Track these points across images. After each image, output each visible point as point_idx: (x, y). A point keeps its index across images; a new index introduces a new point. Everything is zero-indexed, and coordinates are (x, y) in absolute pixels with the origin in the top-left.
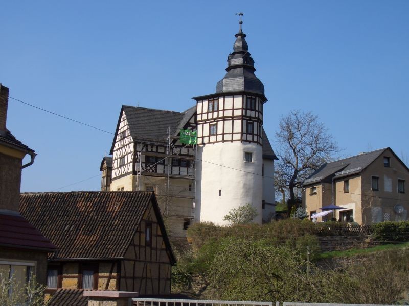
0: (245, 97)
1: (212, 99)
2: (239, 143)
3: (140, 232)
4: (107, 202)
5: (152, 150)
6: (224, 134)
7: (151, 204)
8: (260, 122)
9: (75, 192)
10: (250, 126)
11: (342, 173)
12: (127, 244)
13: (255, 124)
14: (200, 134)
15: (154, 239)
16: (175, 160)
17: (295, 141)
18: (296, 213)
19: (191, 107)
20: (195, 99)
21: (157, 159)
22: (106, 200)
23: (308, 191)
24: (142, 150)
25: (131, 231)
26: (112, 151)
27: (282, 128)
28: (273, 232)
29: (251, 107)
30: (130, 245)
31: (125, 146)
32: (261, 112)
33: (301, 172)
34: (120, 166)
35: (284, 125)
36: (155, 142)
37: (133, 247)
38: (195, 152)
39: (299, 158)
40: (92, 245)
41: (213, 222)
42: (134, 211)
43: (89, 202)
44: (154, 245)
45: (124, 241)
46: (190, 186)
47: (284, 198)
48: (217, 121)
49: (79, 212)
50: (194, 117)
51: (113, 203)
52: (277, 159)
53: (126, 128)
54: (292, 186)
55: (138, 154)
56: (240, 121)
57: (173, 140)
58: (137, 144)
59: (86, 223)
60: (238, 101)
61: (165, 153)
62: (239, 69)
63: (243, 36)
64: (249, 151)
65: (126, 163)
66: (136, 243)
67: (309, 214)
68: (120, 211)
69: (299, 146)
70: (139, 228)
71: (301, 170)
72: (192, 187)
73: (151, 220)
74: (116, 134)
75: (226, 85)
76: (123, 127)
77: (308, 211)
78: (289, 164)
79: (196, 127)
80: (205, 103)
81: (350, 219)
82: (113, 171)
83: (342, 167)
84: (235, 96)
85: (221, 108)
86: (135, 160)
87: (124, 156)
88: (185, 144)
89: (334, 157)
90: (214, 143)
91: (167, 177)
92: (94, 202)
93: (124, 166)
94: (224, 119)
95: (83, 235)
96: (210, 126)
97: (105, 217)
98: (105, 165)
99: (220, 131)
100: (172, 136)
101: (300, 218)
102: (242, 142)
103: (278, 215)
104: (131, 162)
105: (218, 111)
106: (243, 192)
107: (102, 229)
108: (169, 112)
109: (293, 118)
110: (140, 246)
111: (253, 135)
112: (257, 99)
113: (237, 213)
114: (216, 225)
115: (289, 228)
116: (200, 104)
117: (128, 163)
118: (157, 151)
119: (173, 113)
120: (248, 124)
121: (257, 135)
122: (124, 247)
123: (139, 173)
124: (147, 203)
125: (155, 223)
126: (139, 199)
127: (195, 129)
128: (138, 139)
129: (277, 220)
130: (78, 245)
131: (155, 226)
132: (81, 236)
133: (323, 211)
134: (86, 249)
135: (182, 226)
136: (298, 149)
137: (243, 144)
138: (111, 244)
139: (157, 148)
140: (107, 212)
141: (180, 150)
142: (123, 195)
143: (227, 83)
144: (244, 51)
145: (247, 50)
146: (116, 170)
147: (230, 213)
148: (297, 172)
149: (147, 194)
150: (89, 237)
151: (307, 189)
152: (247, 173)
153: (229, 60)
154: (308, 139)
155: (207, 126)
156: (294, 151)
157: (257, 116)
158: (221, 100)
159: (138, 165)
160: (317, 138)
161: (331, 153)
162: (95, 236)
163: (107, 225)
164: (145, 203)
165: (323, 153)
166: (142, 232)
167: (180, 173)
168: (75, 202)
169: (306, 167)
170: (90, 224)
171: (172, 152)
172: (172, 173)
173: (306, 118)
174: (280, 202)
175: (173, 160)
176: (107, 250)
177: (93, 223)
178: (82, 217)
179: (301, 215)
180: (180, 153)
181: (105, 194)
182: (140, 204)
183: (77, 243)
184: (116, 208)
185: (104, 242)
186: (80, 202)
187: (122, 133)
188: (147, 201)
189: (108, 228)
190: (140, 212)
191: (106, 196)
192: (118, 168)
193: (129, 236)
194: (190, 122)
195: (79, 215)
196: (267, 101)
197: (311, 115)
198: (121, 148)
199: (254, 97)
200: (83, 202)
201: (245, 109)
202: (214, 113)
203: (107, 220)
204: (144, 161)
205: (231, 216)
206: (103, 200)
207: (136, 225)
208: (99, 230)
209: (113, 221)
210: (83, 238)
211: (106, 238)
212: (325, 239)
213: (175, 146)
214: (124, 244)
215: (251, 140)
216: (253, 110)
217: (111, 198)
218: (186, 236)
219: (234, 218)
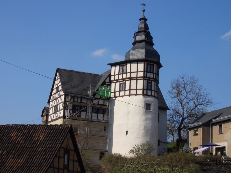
0: (146, 63)
1: (122, 65)
2: (141, 97)
3: (59, 157)
4: (34, 133)
5: (77, 101)
6: (130, 90)
7: (69, 135)
8: (157, 82)
9: (10, 125)
10: (149, 84)
11: (217, 119)
12: (47, 167)
13: (153, 83)
14: (113, 90)
15: (71, 163)
16: (94, 108)
17: (182, 97)
18: (183, 149)
19: (107, 71)
20: (110, 64)
21: (81, 107)
22: (34, 132)
23: (192, 132)
24: (70, 101)
25: (51, 156)
26: (49, 102)
27: (173, 88)
28: (166, 162)
29: (150, 70)
30: (50, 167)
31: (58, 97)
32: (157, 74)
33: (186, 120)
34: (55, 113)
35: (174, 85)
36: (80, 95)
37: (52, 169)
38: (109, 103)
39: (185, 110)
40: (19, 166)
41: (121, 153)
42: (55, 140)
43: (20, 132)
44: (71, 168)
45: (45, 164)
46: (105, 128)
47: (174, 139)
48: (125, 81)
49: (11, 141)
50: (109, 77)
51: (39, 134)
52: (169, 109)
53: (59, 85)
54: (179, 130)
55: (67, 103)
56: (142, 80)
57: (93, 94)
58: (67, 96)
59: (16, 149)
60: (141, 66)
61: (87, 103)
62: (142, 43)
63: (145, 20)
64: (149, 103)
65: (58, 110)
66: (55, 166)
67: (192, 149)
68: (43, 140)
69: (185, 101)
70: (58, 154)
71: (186, 118)
72: (106, 129)
73: (69, 147)
74: (52, 89)
75: (133, 55)
76: (57, 84)
77: (192, 147)
78: (177, 114)
79: (110, 85)
80: (117, 68)
81: (223, 154)
82: (49, 116)
83: (217, 115)
84: (139, 63)
85: (128, 71)
86: (65, 108)
87: (57, 105)
88: (102, 97)
90: (123, 96)
91: (88, 121)
92: (23, 132)
93: (57, 113)
94: (131, 79)
95: (13, 159)
96: (120, 84)
97: (31, 144)
98: (45, 113)
99: (127, 88)
100: (93, 91)
101: (186, 152)
102: (143, 96)
103: (170, 150)
104: (62, 109)
105: (126, 73)
106: (144, 133)
107: (28, 154)
108: (91, 74)
109: (181, 80)
110: (58, 169)
111: (151, 91)
112: (155, 65)
113: (139, 148)
114: (123, 156)
115: (178, 159)
116: (113, 68)
117: (60, 110)
118: (81, 101)
119: (94, 75)
120: (148, 83)
121: (155, 91)
122: (44, 169)
123: (68, 118)
124: (66, 134)
125: (72, 150)
126: (59, 131)
127: (109, 86)
128: (67, 93)
129: (169, 153)
130: (7, 166)
131: (72, 153)
132: (11, 159)
133: (203, 147)
134: (14, 170)
135: (98, 156)
136: (184, 103)
137: (144, 97)
138: (34, 166)
139: (81, 99)
140: (33, 141)
141: (98, 102)
142: (47, 127)
143: (133, 53)
144: (145, 31)
145: (148, 30)
147: (134, 148)
148: (183, 119)
150: (17, 160)
151: (191, 131)
152: (146, 119)
153: (135, 37)
154: (191, 96)
155: (118, 84)
156: (181, 104)
157: (155, 77)
158: (128, 65)
159: (67, 112)
160: (198, 95)
161: (208, 106)
162: (22, 160)
163: (33, 151)
164: (64, 134)
165: (202, 106)
166: (61, 157)
167: (97, 118)
168: (9, 133)
169: (190, 116)
170: (19, 150)
171: (92, 103)
172: (92, 118)
173: (190, 80)
174: (170, 142)
175: (93, 108)
176: (31, 171)
177: (22, 149)
178: (13, 144)
179: (187, 150)
180: (98, 103)
181: (33, 127)
182: (60, 134)
183: (7, 165)
184: (41, 137)
185: (29, 164)
186: (13, 132)
187: (56, 88)
188: (66, 133)
189: (33, 153)
190: (60, 141)
191: (33, 128)
192: (53, 114)
193: (50, 160)
194: (106, 81)
195: (11, 143)
196: (162, 66)
197: (194, 78)
198: (55, 99)
199: (152, 64)
200: (15, 133)
201: (145, 72)
202: (123, 75)
203: (33, 147)
204: (72, 109)
205: (134, 150)
206: (31, 132)
207: (55, 151)
208: (26, 155)
209: (37, 147)
210: (12, 161)
211: (30, 162)
212: (205, 168)
213: (94, 98)
214: (45, 166)
215: (150, 94)
216: (152, 73)
217: (38, 129)
218: (101, 165)
219: (137, 151)
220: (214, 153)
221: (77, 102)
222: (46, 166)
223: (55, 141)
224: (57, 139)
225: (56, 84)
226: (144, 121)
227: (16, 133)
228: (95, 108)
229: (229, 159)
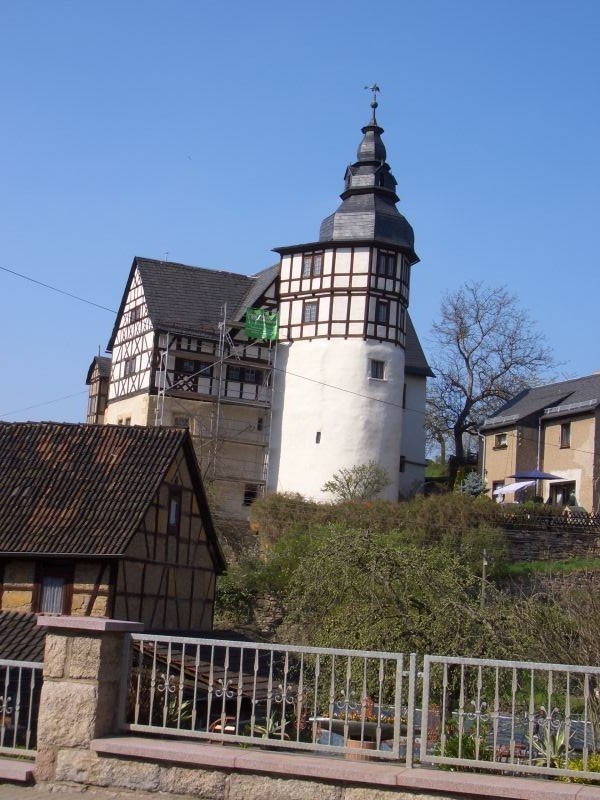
0: (375, 251)
1: (311, 253)
2: (360, 342)
3: (158, 507)
4: (96, 445)
5: (189, 347)
6: (330, 322)
7: (181, 453)
8: (403, 301)
9: (35, 423)
10: (383, 309)
11: (558, 409)
12: (131, 529)
13: (393, 305)
14: (284, 321)
15: (185, 521)
16: (232, 369)
17: (470, 343)
18: (464, 484)
19: (269, 266)
20: (277, 250)
21: (198, 365)
22: (95, 442)
23: (490, 441)
24: (170, 346)
25: (141, 504)
26: (111, 347)
27: (446, 315)
28: (419, 518)
29: (386, 271)
30: (137, 530)
31: (137, 336)
32: (405, 282)
33: (478, 404)
34: (126, 377)
35: (451, 310)
36: (196, 331)
37: (143, 536)
38: (273, 355)
39: (476, 376)
40: (63, 528)
41: (302, 493)
42: (148, 465)
43: (60, 443)
44: (183, 533)
45: (126, 523)
46: (260, 421)
47: (443, 453)
48: (319, 297)
49: (40, 462)
50: (274, 285)
51: (108, 448)
52: (433, 376)
53: (139, 302)
54: (459, 430)
55: (162, 353)
56: (364, 297)
57: (230, 329)
58: (161, 335)
59: (54, 484)
60: (362, 259)
61: (214, 354)
62: (365, 196)
63: (378, 131)
64: (379, 358)
65: (137, 370)
66: (148, 529)
67: (489, 486)
68: (120, 464)
69: (477, 353)
70: (156, 500)
71: (478, 399)
72: (264, 424)
73: (180, 483)
74: (121, 313)
75: (340, 227)
76: (135, 300)
77: (488, 481)
78: (455, 388)
79: (277, 307)
80: (298, 260)
81: (569, 500)
82: (112, 386)
83: (560, 397)
84: (356, 249)
85: (327, 270)
86: (155, 366)
87: (134, 357)
88: (255, 339)
89: (545, 376)
90: (310, 339)
91: (216, 402)
92: (70, 444)
93: (134, 377)
94: (333, 292)
95: (47, 508)
96: (304, 305)
97: (90, 474)
98: (96, 374)
99: (323, 316)
100: (230, 322)
101: (473, 493)
102: (365, 340)
103: (430, 486)
104: (147, 369)
105: (322, 276)
106: (363, 438)
107: (83, 497)
108: (225, 274)
109: (469, 297)
110: (156, 534)
111: (388, 326)
112: (400, 256)
113: (350, 478)
114: (307, 499)
115: (450, 512)
116: (286, 261)
117: (140, 372)
118: (199, 349)
119: (234, 276)
120: (379, 304)
121: (396, 327)
122: (124, 534)
123: (163, 392)
124: (175, 450)
125: (187, 490)
126: (158, 441)
127: (274, 310)
128: (162, 325)
129: (427, 495)
130: (35, 526)
131: (187, 497)
132: (43, 510)
133: (517, 481)
134: (52, 536)
135: (241, 498)
136: (474, 359)
137: (368, 343)
138: (100, 528)
139: (199, 343)
140: (95, 465)
141: (245, 351)
143: (342, 221)
144: (377, 161)
145: (384, 158)
146: (117, 384)
147: (336, 477)
148: (470, 402)
149: (175, 433)
150: (58, 512)
151: (488, 437)
152: (372, 401)
153: (347, 178)
154: (494, 340)
155: (298, 305)
156: (467, 362)
157: (397, 290)
158: (328, 255)
159: (161, 376)
160: (513, 339)
161: (539, 368)
162: (70, 511)
163: (95, 490)
164: (169, 450)
165: (523, 368)
166: (162, 507)
167: (241, 395)
168: (33, 443)
169: (489, 394)
170: (61, 487)
171: (229, 354)
172: (226, 394)
173: (493, 297)
174: (434, 460)
175: (229, 368)
176: (92, 540)
177: (67, 485)
178: (46, 471)
179: (474, 488)
180: (244, 355)
181: (93, 429)
182: (160, 451)
183: (35, 523)
184: (112, 457)
185: (86, 523)
186: (44, 442)
187: (132, 310)
188: (173, 447)
189: (95, 495)
190: (160, 467)
191: (94, 434)
192: (121, 379)
193: (136, 514)
194: (266, 295)
195: (40, 468)
196: (419, 261)
197: (504, 292)
198: (129, 340)
199: (393, 253)
200: (49, 442)
201: (374, 275)
202: (314, 280)
203: (94, 481)
204: (173, 369)
205: (338, 483)
206: (89, 442)
207: (150, 492)
208: (79, 499)
209: (105, 482)
210: (46, 513)
211: (90, 516)
212: (518, 536)
213: (235, 341)
214: (125, 529)
215: (384, 336)
216: (390, 278)
217: (105, 437)
218: (248, 519)
219: (343, 487)
220: (546, 497)
221: (189, 350)
222: (129, 527)
223: (149, 468)
224: (152, 462)
225: (133, 298)
226: (367, 406)
227: (50, 445)
228: (235, 367)
229: (582, 513)
